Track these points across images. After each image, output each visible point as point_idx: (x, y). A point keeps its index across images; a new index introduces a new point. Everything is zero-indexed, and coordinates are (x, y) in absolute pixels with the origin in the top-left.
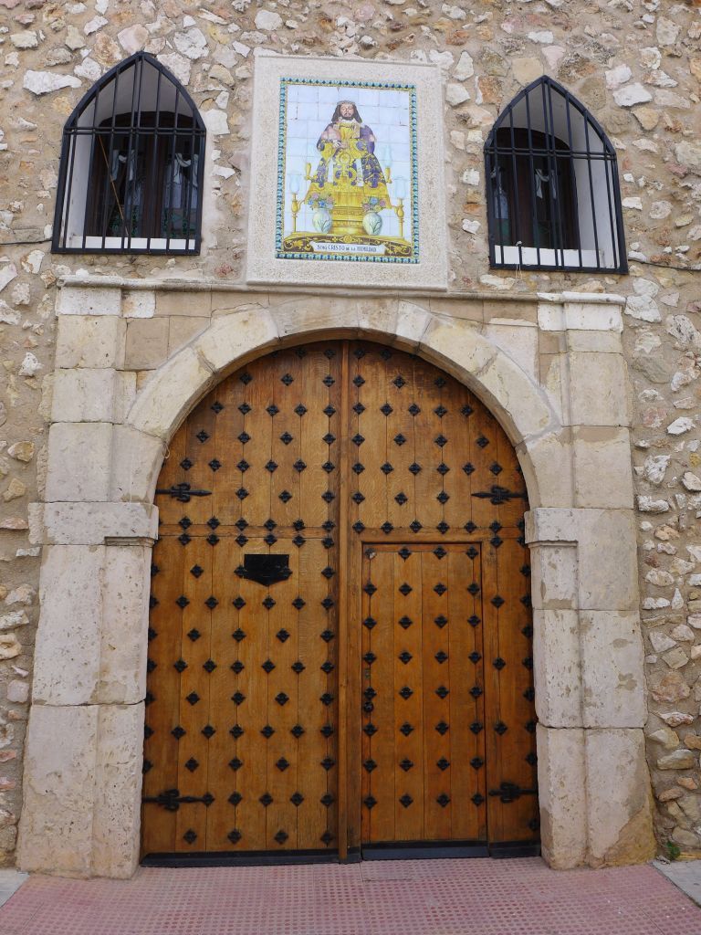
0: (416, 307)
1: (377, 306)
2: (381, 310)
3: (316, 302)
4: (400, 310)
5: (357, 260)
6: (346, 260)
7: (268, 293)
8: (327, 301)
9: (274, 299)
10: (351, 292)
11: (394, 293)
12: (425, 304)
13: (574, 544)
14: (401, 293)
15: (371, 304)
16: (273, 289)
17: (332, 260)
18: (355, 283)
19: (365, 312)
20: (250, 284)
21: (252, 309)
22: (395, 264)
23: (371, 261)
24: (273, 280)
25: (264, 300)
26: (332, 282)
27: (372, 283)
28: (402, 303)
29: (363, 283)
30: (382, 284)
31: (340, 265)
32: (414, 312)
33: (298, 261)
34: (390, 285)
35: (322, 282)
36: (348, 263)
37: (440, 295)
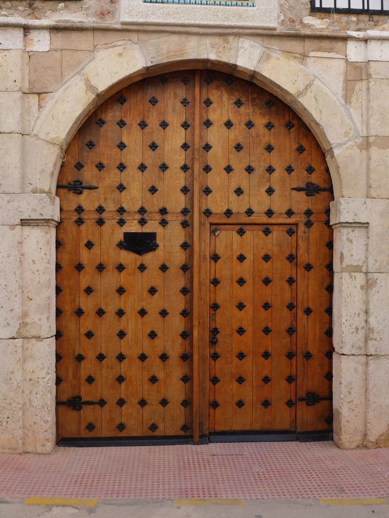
0: (252, 43)
1: (222, 41)
2: (226, 45)
3: (175, 38)
4: (240, 45)
5: (207, 4)
6: (198, 4)
7: (138, 31)
8: (183, 37)
9: (143, 37)
10: (201, 30)
11: (235, 31)
12: (259, 40)
13: (366, 225)
14: (241, 31)
15: (217, 40)
16: (141, 28)
17: (187, 4)
18: (205, 23)
19: (213, 47)
20: (123, 24)
21: (125, 44)
22: (236, 7)
23: (217, 5)
24: (141, 20)
25: (134, 37)
26: (187, 22)
27: (218, 23)
28: (241, 39)
29: (212, 23)
30: (226, 23)
31: (193, 8)
32: (251, 47)
33: (160, 5)
34: (232, 24)
35: (180, 22)
36: (199, 6)
37: (270, 32)
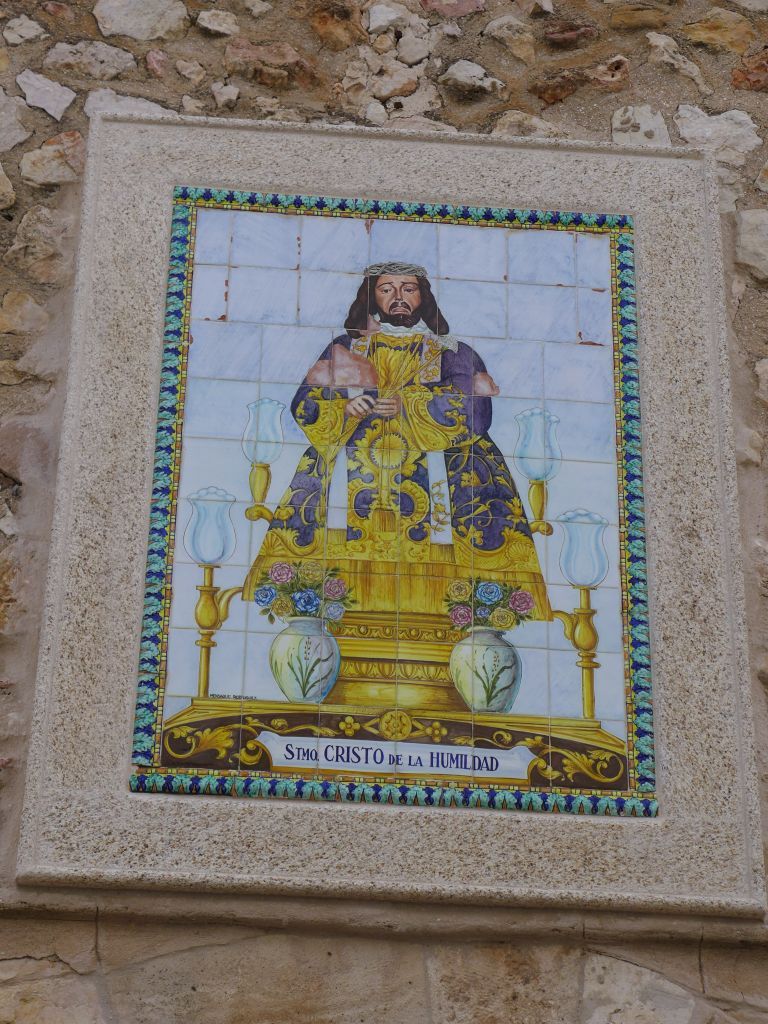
0: (648, 977)
1: (502, 971)
2: (521, 989)
3: (275, 953)
4: (591, 987)
5: (429, 801)
6: (390, 800)
7: (95, 919)
8: (315, 952)
9: (122, 945)
10: (403, 920)
11: (566, 923)
12: (683, 965)
14: (592, 924)
15: (478, 964)
16: (117, 905)
17: (337, 798)
18: (423, 886)
19: (457, 996)
20: (27, 884)
21: (32, 978)
22: (567, 818)
23: (478, 805)
24: (113, 872)
25: (79, 946)
26: (335, 881)
27: (483, 887)
28: (596, 962)
29: (451, 886)
30: (520, 890)
31: (364, 818)
32: (645, 997)
33: (213, 802)
34: (551, 893)
35: (300, 880)
36: (393, 810)
37: (737, 931)
